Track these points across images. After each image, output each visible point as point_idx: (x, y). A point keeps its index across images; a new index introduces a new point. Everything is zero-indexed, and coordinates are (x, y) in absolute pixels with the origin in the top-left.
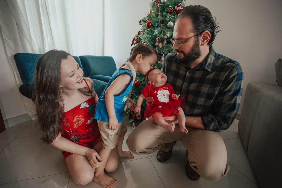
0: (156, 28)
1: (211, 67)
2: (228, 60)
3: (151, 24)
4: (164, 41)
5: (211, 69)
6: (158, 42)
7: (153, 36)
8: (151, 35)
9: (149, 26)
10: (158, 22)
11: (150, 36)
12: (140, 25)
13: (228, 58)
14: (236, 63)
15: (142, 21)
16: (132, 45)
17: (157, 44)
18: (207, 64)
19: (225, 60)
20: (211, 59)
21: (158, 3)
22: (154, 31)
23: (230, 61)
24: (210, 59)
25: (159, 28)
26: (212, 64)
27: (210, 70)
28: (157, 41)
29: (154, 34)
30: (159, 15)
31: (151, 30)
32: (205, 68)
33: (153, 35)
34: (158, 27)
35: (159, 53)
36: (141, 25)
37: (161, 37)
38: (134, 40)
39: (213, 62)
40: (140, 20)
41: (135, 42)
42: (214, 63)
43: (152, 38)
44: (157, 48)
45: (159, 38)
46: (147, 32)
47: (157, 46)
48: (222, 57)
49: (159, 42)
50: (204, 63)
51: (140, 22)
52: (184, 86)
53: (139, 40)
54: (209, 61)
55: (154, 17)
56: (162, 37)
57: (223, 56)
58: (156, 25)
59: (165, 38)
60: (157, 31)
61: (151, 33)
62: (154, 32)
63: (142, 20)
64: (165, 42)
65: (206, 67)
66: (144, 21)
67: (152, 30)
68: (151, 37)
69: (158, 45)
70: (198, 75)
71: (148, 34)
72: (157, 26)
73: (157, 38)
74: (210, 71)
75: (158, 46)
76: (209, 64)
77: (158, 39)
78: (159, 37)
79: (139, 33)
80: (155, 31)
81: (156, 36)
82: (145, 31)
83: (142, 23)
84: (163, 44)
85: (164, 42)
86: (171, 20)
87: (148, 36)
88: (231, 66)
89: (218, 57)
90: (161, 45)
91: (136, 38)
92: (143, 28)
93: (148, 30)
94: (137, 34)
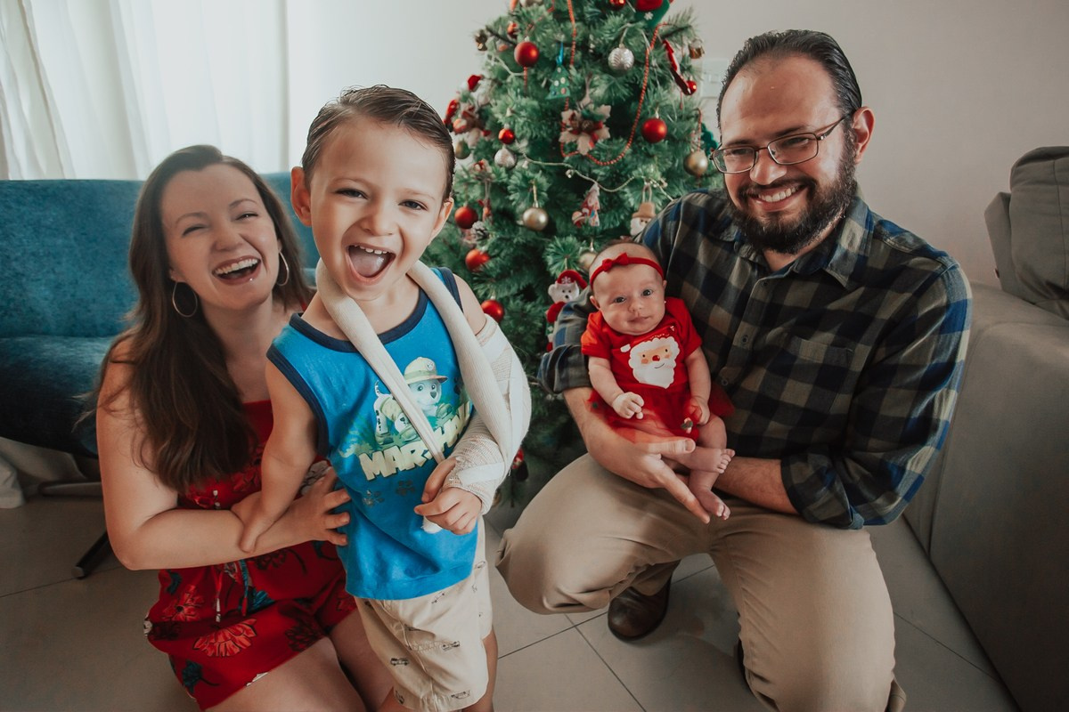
0: (559, 70)
1: (852, 271)
2: (914, 248)
3: (537, 50)
4: (599, 128)
5: (852, 277)
6: (571, 132)
7: (546, 101)
8: (535, 98)
9: (526, 60)
10: (567, 44)
11: (535, 103)
12: (480, 50)
13: (917, 239)
14: (945, 259)
15: (488, 34)
17: (565, 137)
18: (838, 254)
19: (903, 247)
20: (854, 235)
22: (548, 84)
23: (923, 250)
24: (848, 237)
25: (573, 71)
26: (856, 258)
27: (847, 279)
28: (568, 123)
29: (550, 97)
30: (567, 12)
31: (535, 76)
32: (828, 271)
33: (549, 101)
34: (568, 69)
35: (575, 176)
36: (484, 48)
37: (584, 112)
38: (451, 113)
39: (860, 248)
40: (482, 31)
41: (457, 122)
42: (862, 253)
43: (542, 112)
44: (567, 158)
45: (573, 115)
46: (516, 83)
47: (568, 148)
48: (892, 234)
49: (577, 131)
50: (827, 249)
51: (481, 39)
52: (738, 336)
53: (477, 116)
54: (844, 243)
55: (544, 22)
56: (588, 111)
57: (898, 230)
58: (560, 58)
59: (602, 117)
60: (561, 85)
61: (536, 88)
62: (551, 88)
63: (489, 29)
64: (605, 132)
65: (831, 269)
66: (497, 36)
67: (540, 76)
68: (538, 108)
69: (571, 144)
70: (797, 296)
71: (524, 95)
72: (566, 63)
73: (566, 115)
74: (844, 284)
75: (573, 147)
76: (846, 255)
77: (573, 117)
78: (573, 107)
79: (474, 82)
80: (556, 83)
81: (560, 106)
82: (509, 80)
83: (490, 39)
84: (594, 141)
85: (597, 133)
86: (622, 39)
87: (524, 101)
88: (926, 272)
89: (877, 229)
90: (584, 145)
91: (464, 107)
92: (493, 63)
93: (519, 77)
94: (465, 85)
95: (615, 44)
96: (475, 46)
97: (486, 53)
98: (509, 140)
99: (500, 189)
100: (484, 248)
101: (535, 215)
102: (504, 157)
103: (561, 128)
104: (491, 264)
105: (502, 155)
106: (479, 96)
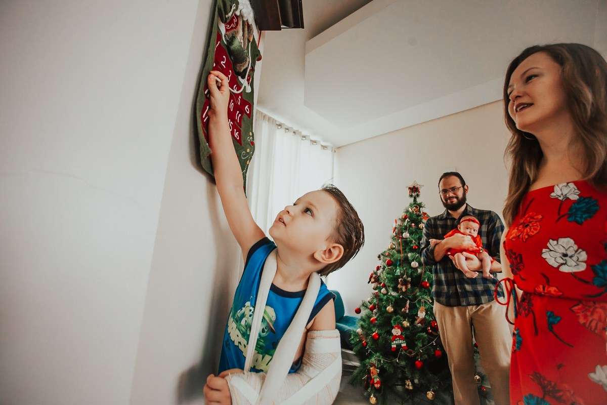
0: (398, 267)
3: (392, 262)
9: (389, 264)
10: (400, 260)
11: (391, 276)
16: (369, 283)
17: (399, 286)
21: (399, 238)
29: (396, 274)
30: (401, 251)
31: (392, 269)
33: (395, 276)
34: (400, 267)
35: (403, 297)
36: (380, 260)
37: (404, 279)
38: (371, 277)
40: (379, 254)
41: (373, 280)
43: (393, 279)
46: (388, 270)
49: (402, 285)
51: (379, 257)
53: (377, 279)
55: (395, 254)
58: (398, 264)
59: (409, 281)
60: (399, 271)
61: (392, 272)
63: (381, 254)
64: (410, 285)
66: (384, 256)
67: (394, 268)
68: (393, 277)
71: (388, 274)
73: (400, 280)
75: (401, 289)
77: (401, 281)
78: (402, 278)
79: (378, 268)
80: (397, 271)
81: (398, 277)
82: (385, 269)
83: (382, 257)
84: (407, 288)
85: (407, 285)
86: (415, 259)
87: (389, 276)
90: (404, 289)
91: (374, 276)
92: (383, 264)
93: (389, 269)
94: (375, 269)
95: (413, 261)
96: (378, 259)
97: (381, 261)
98: (384, 286)
99: (381, 300)
100: (376, 317)
101: (390, 309)
102: (384, 291)
103: (399, 283)
104: (376, 322)
105: (383, 290)
106: (379, 272)
